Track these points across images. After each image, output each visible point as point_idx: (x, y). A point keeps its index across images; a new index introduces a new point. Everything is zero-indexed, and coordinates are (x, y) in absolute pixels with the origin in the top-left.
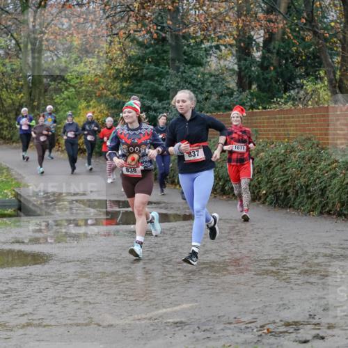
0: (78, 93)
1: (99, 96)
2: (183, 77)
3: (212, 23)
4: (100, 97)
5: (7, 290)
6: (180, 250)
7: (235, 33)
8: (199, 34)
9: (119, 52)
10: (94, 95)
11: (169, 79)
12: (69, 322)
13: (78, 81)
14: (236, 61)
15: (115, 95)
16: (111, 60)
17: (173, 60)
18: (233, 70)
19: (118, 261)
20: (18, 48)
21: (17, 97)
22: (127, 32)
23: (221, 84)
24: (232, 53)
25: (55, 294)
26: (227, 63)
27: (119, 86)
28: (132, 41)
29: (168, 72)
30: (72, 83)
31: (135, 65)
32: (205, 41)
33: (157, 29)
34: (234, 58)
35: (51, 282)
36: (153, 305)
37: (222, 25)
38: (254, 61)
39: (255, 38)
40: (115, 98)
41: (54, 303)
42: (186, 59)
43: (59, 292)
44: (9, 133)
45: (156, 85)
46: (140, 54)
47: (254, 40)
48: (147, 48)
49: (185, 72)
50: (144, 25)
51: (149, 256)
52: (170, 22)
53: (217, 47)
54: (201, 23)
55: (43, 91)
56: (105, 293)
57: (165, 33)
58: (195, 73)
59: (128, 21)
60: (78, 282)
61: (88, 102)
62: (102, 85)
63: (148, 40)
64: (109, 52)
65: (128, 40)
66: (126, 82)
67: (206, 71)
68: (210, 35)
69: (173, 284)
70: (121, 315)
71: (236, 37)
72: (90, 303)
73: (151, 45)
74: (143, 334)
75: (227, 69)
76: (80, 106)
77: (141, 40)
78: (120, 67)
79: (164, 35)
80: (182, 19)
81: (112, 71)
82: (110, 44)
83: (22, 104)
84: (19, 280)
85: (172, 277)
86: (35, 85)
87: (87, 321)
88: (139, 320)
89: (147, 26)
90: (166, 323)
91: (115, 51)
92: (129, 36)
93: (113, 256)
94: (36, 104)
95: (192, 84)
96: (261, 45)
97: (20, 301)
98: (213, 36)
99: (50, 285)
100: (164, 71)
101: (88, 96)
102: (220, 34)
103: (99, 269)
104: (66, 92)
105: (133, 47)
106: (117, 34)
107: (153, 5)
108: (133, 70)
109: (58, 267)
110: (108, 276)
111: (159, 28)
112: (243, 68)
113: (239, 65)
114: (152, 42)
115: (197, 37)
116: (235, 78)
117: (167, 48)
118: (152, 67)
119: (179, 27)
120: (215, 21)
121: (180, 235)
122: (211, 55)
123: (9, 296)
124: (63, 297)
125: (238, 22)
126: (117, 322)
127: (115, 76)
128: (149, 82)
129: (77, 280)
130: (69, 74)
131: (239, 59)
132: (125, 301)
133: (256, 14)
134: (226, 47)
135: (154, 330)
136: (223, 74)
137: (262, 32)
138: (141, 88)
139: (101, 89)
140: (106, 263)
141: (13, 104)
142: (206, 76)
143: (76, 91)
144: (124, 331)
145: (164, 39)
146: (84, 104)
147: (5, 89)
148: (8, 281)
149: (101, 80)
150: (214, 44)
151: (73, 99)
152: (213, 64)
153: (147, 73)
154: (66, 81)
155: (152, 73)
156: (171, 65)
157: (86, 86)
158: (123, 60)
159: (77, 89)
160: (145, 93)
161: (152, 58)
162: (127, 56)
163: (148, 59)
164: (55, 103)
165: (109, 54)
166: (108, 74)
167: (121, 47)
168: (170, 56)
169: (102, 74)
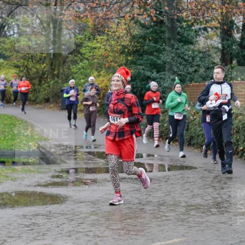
0: (91, 65)
1: (108, 67)
2: (177, 53)
3: (201, 9)
5: (30, 225)
6: (173, 195)
7: (219, 18)
8: (190, 18)
9: (125, 32)
10: (103, 66)
11: (166, 55)
13: (91, 54)
14: (220, 40)
16: (119, 38)
17: (169, 39)
18: (217, 48)
21: (40, 66)
22: (132, 16)
23: (208, 59)
24: (217, 34)
25: (70, 229)
26: (213, 42)
27: (124, 59)
28: (136, 23)
29: (164, 48)
30: (86, 56)
31: (138, 42)
32: (195, 24)
33: (156, 13)
34: (218, 38)
35: (67, 219)
36: (150, 239)
37: (210, 11)
38: (234, 41)
39: (236, 22)
41: (70, 236)
42: (179, 38)
43: (73, 227)
44: (33, 96)
45: (155, 59)
46: (142, 34)
47: (235, 24)
48: (148, 28)
49: (178, 49)
50: (146, 10)
51: (147, 199)
52: (166, 8)
53: (205, 29)
54: (192, 9)
55: (62, 62)
56: (110, 229)
58: (187, 50)
59: (132, 6)
60: (88, 219)
61: (99, 72)
62: (110, 58)
63: (149, 22)
64: (117, 32)
65: (132, 22)
66: (130, 56)
67: (196, 49)
68: (199, 19)
69: (166, 222)
71: (220, 21)
72: (99, 236)
73: (151, 26)
75: (212, 47)
77: (143, 22)
78: (125, 44)
79: (162, 18)
80: (177, 5)
81: (119, 47)
82: (118, 25)
83: (45, 72)
84: (41, 217)
85: (166, 216)
86: (56, 57)
89: (148, 11)
91: (122, 31)
92: (133, 18)
94: (56, 72)
95: (184, 59)
96: (241, 28)
97: (41, 234)
98: (202, 20)
99: (66, 221)
100: (162, 48)
101: (99, 67)
102: (207, 18)
104: (81, 64)
105: (136, 27)
106: (124, 17)
108: (136, 46)
109: (72, 207)
110: (113, 215)
111: (158, 12)
112: (226, 47)
113: (222, 44)
114: (152, 24)
115: (189, 21)
116: (219, 54)
117: (164, 29)
118: (152, 44)
119: (174, 12)
120: (204, 8)
121: (173, 182)
122: (200, 35)
123: (33, 229)
124: (77, 231)
125: (222, 9)
127: (121, 51)
128: (149, 57)
129: (88, 217)
130: (84, 48)
131: (223, 40)
132: (127, 236)
133: (237, 3)
134: (212, 29)
136: (209, 51)
137: (241, 18)
138: (142, 61)
139: (110, 61)
141: (38, 72)
142: (196, 53)
143: (89, 63)
145: (162, 22)
146: (96, 73)
147: (30, 60)
148: (31, 217)
149: (110, 54)
150: (203, 26)
151: (86, 69)
152: (202, 42)
153: (148, 50)
154: (81, 54)
155: (152, 50)
156: (167, 43)
157: (98, 59)
158: (128, 38)
159: (90, 61)
160: (146, 65)
161: (152, 37)
162: (131, 34)
163: (149, 38)
164: (72, 72)
165: (117, 33)
166: (116, 49)
167: (126, 28)
168: (167, 35)
169: (111, 50)
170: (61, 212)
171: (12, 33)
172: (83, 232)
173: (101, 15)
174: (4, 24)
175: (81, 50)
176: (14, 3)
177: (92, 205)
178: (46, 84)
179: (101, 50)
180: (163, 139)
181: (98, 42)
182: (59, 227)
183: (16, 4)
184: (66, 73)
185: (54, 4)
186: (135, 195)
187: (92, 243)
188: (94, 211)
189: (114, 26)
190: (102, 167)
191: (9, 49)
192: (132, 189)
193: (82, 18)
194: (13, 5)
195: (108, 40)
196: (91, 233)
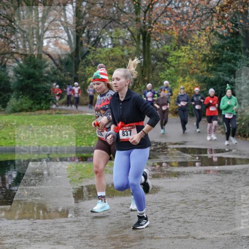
0: (177, 71)
4: (193, 74)
5: (127, 212)
9: (205, 42)
10: (188, 73)
11: (242, 62)
12: (173, 236)
13: (177, 62)
15: (203, 73)
16: (200, 47)
17: (245, 48)
19: (207, 192)
20: (133, 39)
22: (211, 28)
25: (163, 215)
27: (206, 66)
28: (215, 34)
29: (240, 57)
30: (172, 64)
31: (217, 51)
33: (232, 26)
35: (160, 207)
36: (233, 224)
40: (203, 75)
41: (163, 222)
43: (165, 214)
45: (232, 66)
46: (221, 44)
48: (226, 39)
50: (223, 23)
51: (228, 188)
52: (241, 21)
55: (151, 69)
56: (198, 215)
57: (238, 29)
60: (179, 207)
61: (184, 78)
62: (194, 66)
63: (226, 34)
64: (199, 42)
65: (212, 33)
66: (211, 63)
70: (210, 231)
72: (188, 222)
73: (228, 38)
74: (226, 245)
76: (178, 81)
77: (221, 33)
78: (206, 53)
79: (237, 30)
81: (201, 56)
82: (199, 36)
86: (146, 65)
87: (186, 235)
88: (223, 234)
89: (225, 23)
90: (242, 237)
91: (203, 41)
92: (212, 30)
93: (203, 189)
94: (146, 78)
99: (159, 209)
100: (238, 56)
101: (184, 74)
103: (193, 197)
104: (168, 71)
105: (215, 38)
106: (204, 29)
107: (230, 8)
108: (216, 55)
109: (164, 196)
110: (200, 203)
111: (234, 25)
117: (239, 39)
118: (229, 53)
124: (169, 218)
126: (208, 236)
127: (203, 59)
128: (227, 64)
129: (178, 205)
130: (170, 57)
132: (213, 221)
135: (234, 242)
138: (222, 68)
139: (193, 68)
140: (198, 194)
143: (175, 70)
144: (212, 242)
145: (237, 33)
146: (181, 79)
149: (193, 62)
151: (173, 76)
153: (226, 58)
154: (168, 62)
155: (229, 58)
156: (242, 52)
157: (183, 66)
158: (208, 48)
159: (176, 68)
160: (224, 71)
161: (229, 46)
162: (211, 44)
163: (227, 47)
164: (161, 78)
165: (199, 44)
166: (198, 57)
167: (207, 39)
168: (242, 45)
169: (194, 58)
170: (155, 201)
171: (106, 44)
172: (174, 219)
173: (184, 27)
174: (100, 36)
175: (168, 59)
176: (107, 18)
177: (181, 195)
178: (138, 89)
179: (185, 58)
180: (241, 136)
181: (183, 51)
182: (153, 214)
183: (110, 19)
184: (155, 79)
185: (143, 18)
186: (218, 186)
187: (182, 228)
188: (183, 200)
189: (196, 37)
190: (189, 161)
191: (105, 58)
192: (215, 180)
193: (168, 30)
194: (107, 19)
195: (191, 49)
196: (182, 219)
